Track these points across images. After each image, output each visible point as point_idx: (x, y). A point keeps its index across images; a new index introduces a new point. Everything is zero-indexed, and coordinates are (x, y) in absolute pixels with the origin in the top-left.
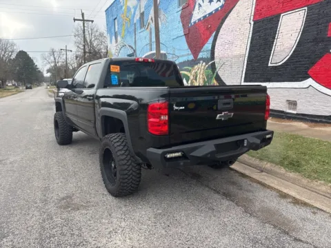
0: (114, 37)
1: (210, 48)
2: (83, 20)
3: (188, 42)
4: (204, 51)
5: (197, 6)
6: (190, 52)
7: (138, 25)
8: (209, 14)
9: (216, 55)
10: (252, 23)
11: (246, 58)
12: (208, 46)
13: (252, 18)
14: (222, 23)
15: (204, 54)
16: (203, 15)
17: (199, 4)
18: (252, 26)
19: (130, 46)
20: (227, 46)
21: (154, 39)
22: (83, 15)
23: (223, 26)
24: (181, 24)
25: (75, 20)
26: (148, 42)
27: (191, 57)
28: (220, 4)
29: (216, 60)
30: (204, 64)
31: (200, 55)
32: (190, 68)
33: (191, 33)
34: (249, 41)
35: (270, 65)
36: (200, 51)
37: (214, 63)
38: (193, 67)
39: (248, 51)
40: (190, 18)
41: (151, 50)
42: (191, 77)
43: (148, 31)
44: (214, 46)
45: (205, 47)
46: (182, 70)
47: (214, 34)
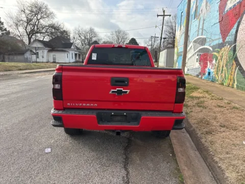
0: (179, 26)
1: (234, 32)
3: (220, 28)
4: (230, 36)
6: (221, 37)
8: (238, 2)
9: (238, 38)
12: (233, 31)
15: (230, 38)
16: (233, 4)
21: (201, 27)
22: (164, 11)
24: (218, 13)
25: (158, 16)
26: (197, 29)
27: (221, 41)
29: (237, 44)
30: (229, 46)
31: (228, 39)
32: (219, 50)
33: (223, 20)
36: (227, 36)
37: (235, 46)
38: (221, 49)
40: (225, 8)
41: (198, 35)
42: (219, 58)
43: (198, 20)
44: (237, 31)
45: (231, 32)
46: (214, 51)
47: (238, 20)
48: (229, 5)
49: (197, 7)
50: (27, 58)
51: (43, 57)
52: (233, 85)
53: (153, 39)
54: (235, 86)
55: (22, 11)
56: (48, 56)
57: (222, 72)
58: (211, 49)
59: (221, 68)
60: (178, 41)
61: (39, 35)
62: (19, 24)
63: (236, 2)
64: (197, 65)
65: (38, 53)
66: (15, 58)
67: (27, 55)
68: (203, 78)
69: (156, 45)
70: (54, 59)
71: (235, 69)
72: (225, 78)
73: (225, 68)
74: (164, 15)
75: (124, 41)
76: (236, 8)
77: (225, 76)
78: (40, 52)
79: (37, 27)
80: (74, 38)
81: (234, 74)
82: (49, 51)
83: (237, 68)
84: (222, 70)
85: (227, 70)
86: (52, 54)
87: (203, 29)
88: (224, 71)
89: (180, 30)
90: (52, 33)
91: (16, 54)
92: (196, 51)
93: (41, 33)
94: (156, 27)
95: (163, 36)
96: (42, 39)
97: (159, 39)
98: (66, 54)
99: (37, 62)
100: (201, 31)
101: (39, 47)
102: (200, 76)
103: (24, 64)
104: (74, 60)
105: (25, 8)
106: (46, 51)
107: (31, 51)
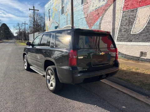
0: (48, 18)
1: (98, 24)
2: (34, 10)
3: (86, 21)
6: (88, 26)
7: (61, 12)
8: (99, 7)
9: (101, 27)
10: (122, 12)
11: (118, 29)
13: (122, 9)
14: (105, 12)
15: (95, 27)
18: (122, 13)
19: (56, 22)
20: (108, 23)
21: (69, 20)
22: (34, 7)
24: (83, 12)
25: (30, 9)
26: (66, 21)
28: (104, 2)
33: (88, 16)
34: (120, 21)
35: (131, 33)
36: (93, 26)
39: (119, 26)
40: (88, 10)
41: (67, 24)
43: (66, 15)
44: (100, 23)
45: (96, 23)
47: (100, 17)
48: (92, 9)
49: (63, 8)
60: (48, 27)
63: (97, 7)
76: (97, 10)
89: (49, 20)
100: (69, 22)
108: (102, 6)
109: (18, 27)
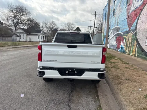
4: (133, 26)
5: (133, 4)
6: (128, 27)
7: (112, 15)
8: (137, 7)
12: (135, 24)
14: (141, 12)
16: (135, 8)
17: (134, 3)
20: (142, 23)
21: (117, 21)
23: (142, 13)
24: (126, 13)
25: (92, 14)
26: (115, 22)
28: (142, 2)
29: (137, 31)
30: (132, 32)
31: (132, 28)
32: (127, 34)
33: (129, 17)
37: (136, 33)
38: (128, 34)
40: (130, 10)
41: (115, 26)
42: (127, 39)
43: (115, 17)
44: (137, 24)
46: (124, 35)
47: (138, 18)
48: (133, 9)
49: (114, 10)
50: (14, 39)
51: (23, 38)
52: (135, 55)
53: (90, 28)
54: (137, 56)
55: (11, 11)
56: (26, 38)
57: (129, 48)
58: (123, 34)
59: (128, 45)
60: (104, 29)
61: (21, 25)
62: (9, 19)
63: (136, 7)
64: (115, 43)
65: (20, 36)
66: (6, 39)
67: (14, 37)
68: (118, 51)
69: (91, 31)
70: (30, 39)
71: (136, 46)
72: (131, 51)
73: (130, 45)
74: (96, 14)
75: (73, 29)
76: (136, 10)
77: (131, 50)
78: (22, 35)
79: (20, 20)
80: (43, 27)
81: (136, 48)
82: (27, 35)
83: (138, 45)
84: (129, 46)
85: (132, 46)
86: (29, 37)
87: (118, 22)
88: (130, 47)
89: (105, 22)
90: (29, 24)
91: (7, 37)
92: (114, 35)
93: (22, 24)
94: (91, 21)
95: (95, 26)
96: (23, 28)
97: (93, 27)
98: (38, 36)
99: (19, 41)
100: (117, 23)
101: (21, 33)
102: (117, 50)
103: (12, 42)
104: (42, 40)
105: (13, 9)
106: (25, 35)
107: (16, 35)
108: (140, 5)
109: (88, 30)
